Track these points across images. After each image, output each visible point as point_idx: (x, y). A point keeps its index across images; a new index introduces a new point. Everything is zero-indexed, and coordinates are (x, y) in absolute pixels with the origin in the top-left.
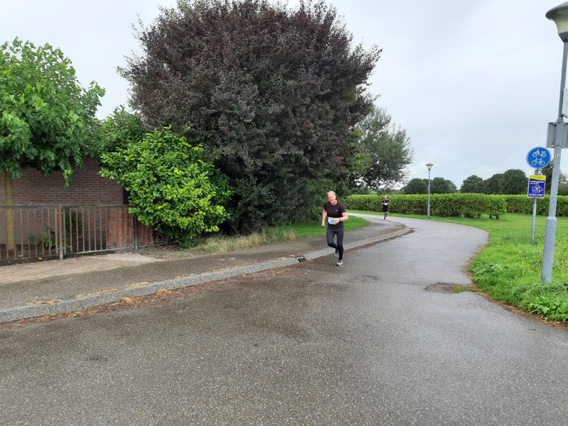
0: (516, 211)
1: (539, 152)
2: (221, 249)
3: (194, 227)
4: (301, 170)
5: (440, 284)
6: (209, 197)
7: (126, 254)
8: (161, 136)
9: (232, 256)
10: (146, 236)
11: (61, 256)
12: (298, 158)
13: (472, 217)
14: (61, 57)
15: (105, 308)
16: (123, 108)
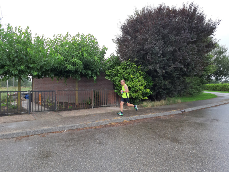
2: (149, 106)
3: (138, 97)
4: (183, 73)
6: (144, 85)
7: (114, 107)
8: (126, 63)
9: (153, 109)
11: (92, 107)
12: (181, 69)
14: (93, 38)
15: (105, 126)
16: (113, 54)
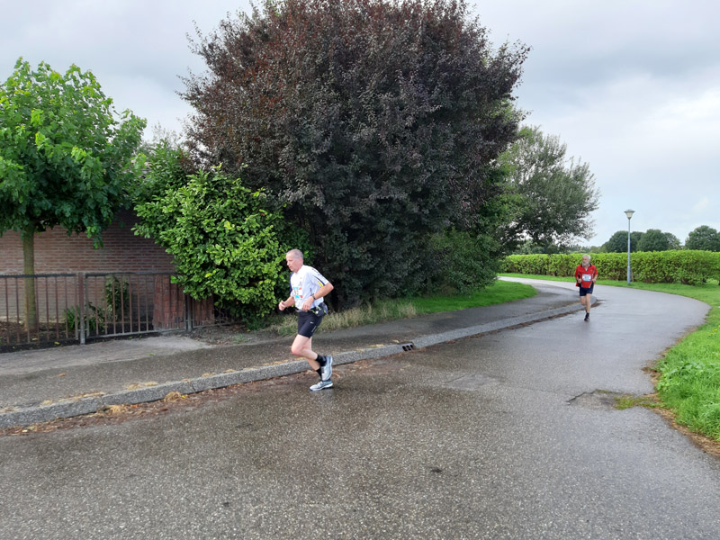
4: (412, 221)
5: (598, 391)
6: (278, 260)
8: (208, 179)
11: (83, 340)
12: (402, 205)
13: (693, 284)
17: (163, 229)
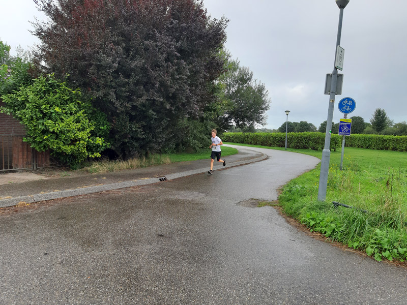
0: (351, 146)
1: (347, 101)
2: (102, 172)
3: (79, 153)
5: (252, 199)
6: (88, 130)
7: (25, 173)
8: (46, 81)
9: (103, 176)
10: (44, 159)
13: (317, 150)
17: (18, 110)
